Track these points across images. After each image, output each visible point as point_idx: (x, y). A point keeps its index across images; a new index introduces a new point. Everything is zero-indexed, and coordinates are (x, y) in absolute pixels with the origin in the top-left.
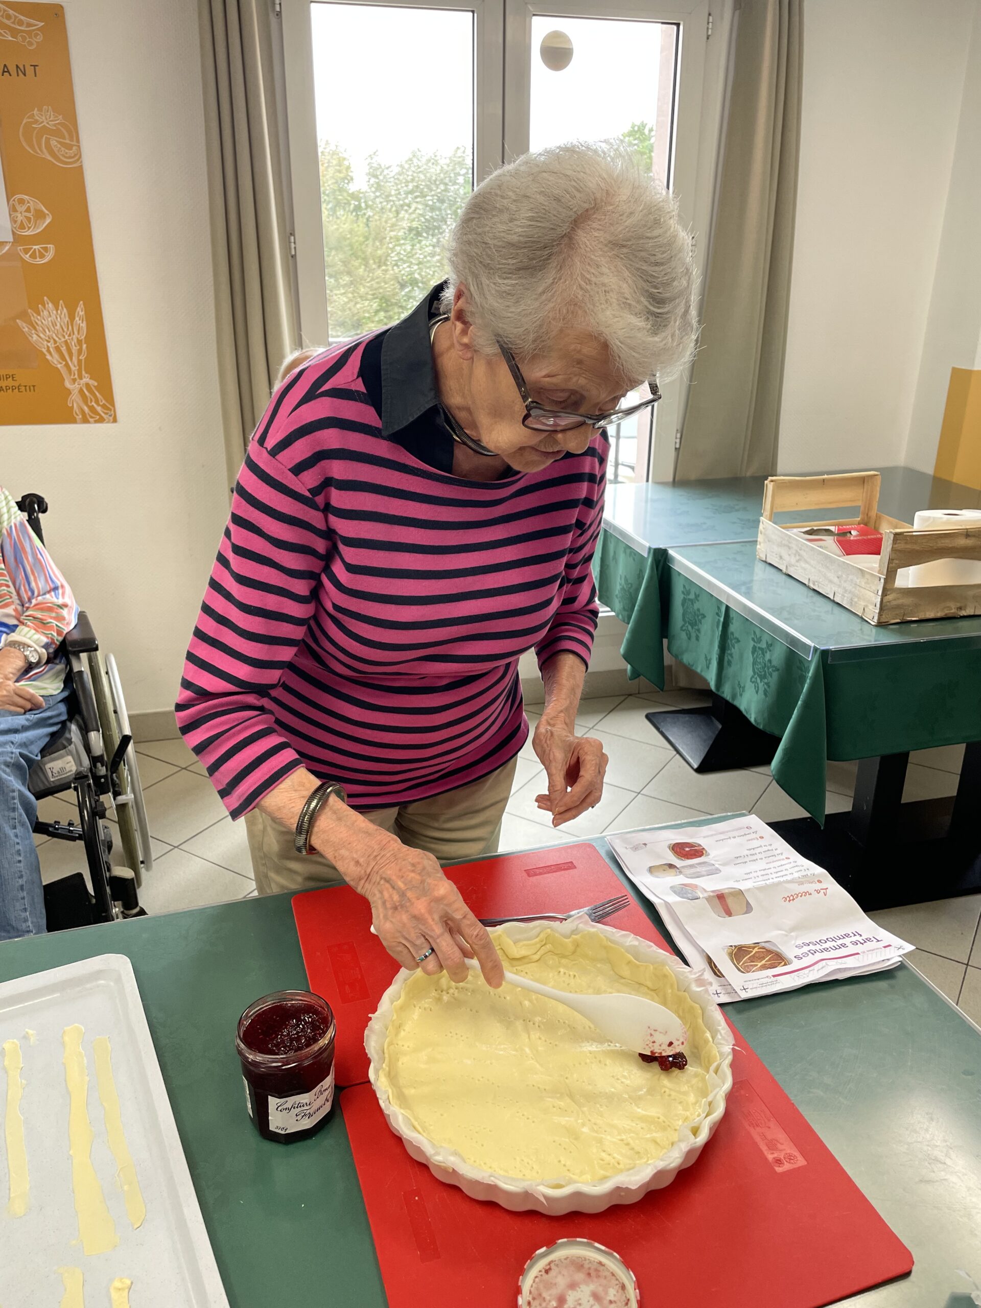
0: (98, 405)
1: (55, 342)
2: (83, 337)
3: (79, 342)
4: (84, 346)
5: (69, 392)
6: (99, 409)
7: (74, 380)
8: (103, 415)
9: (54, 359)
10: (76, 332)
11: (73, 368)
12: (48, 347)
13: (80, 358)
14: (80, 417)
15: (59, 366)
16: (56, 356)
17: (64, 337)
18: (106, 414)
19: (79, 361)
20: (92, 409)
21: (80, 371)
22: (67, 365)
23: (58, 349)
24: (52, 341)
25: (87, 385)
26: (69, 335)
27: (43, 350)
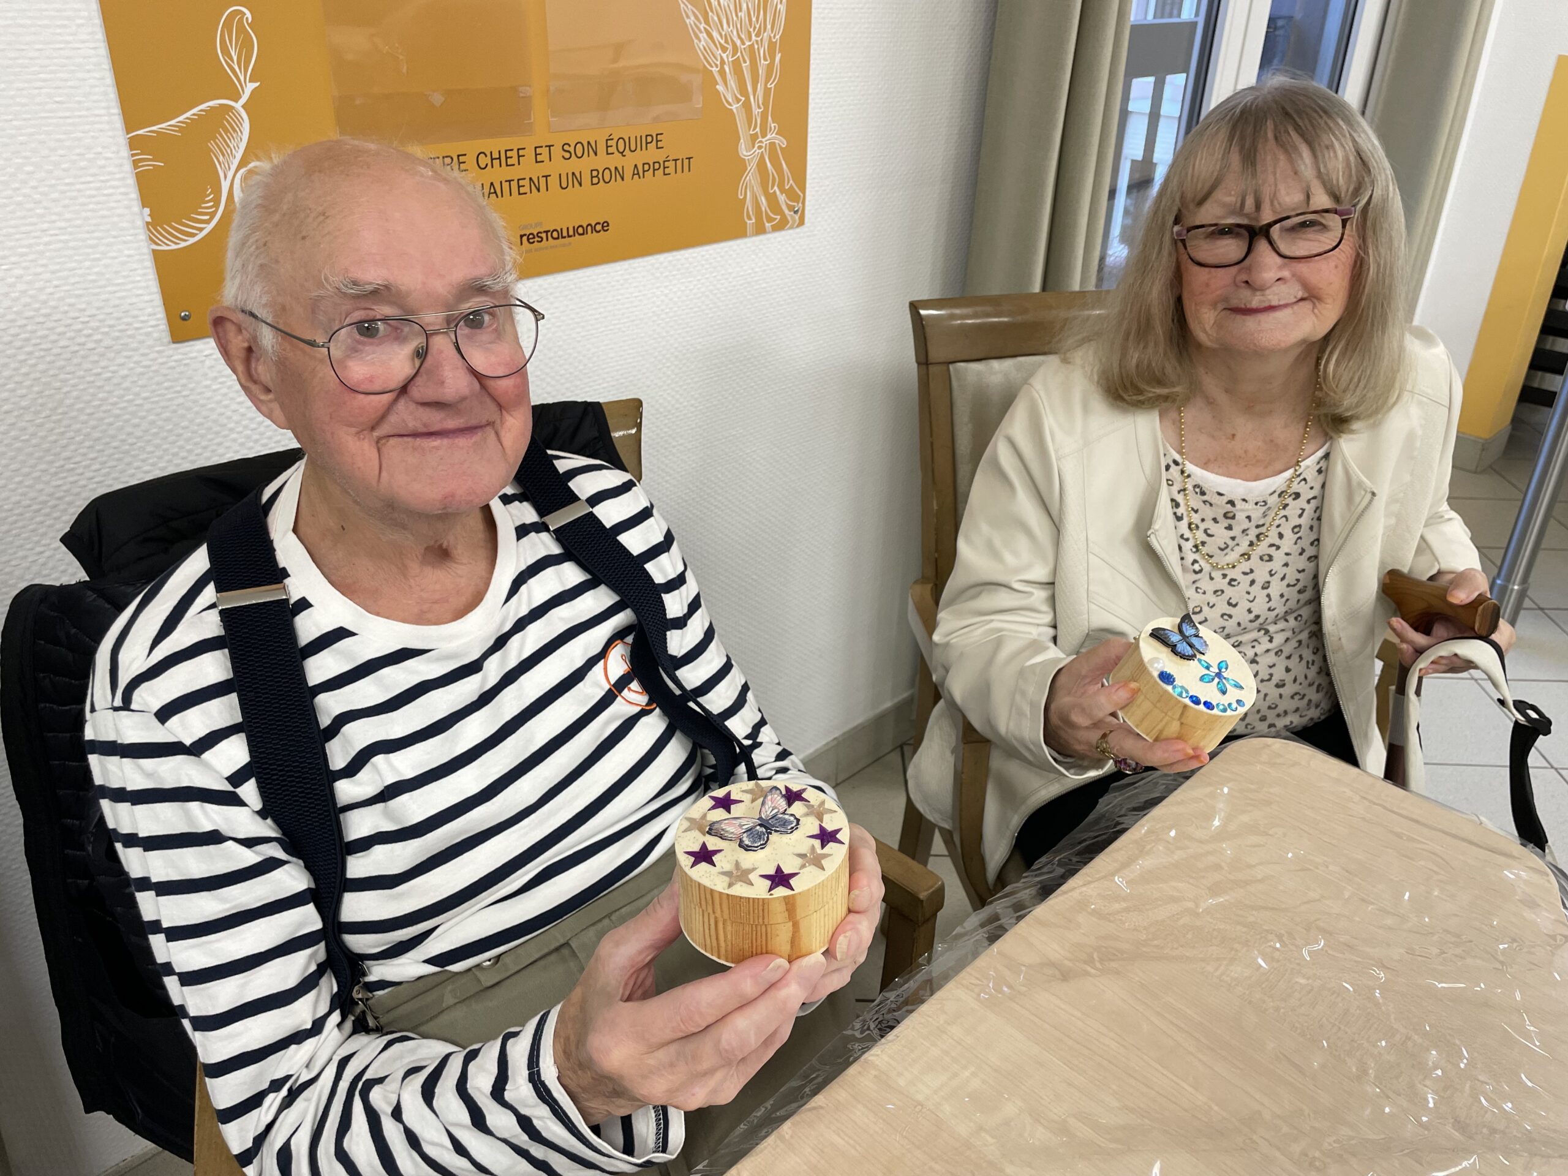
0: (782, 191)
1: (735, 49)
2: (778, 37)
3: (772, 45)
4: (778, 57)
5: (742, 165)
6: (782, 198)
7: (754, 138)
8: (786, 211)
9: (727, 90)
10: (769, 27)
11: (756, 111)
12: (723, 62)
13: (769, 86)
14: (754, 221)
15: (734, 107)
16: (732, 82)
17: (750, 39)
18: (791, 208)
19: (767, 91)
20: (772, 200)
21: (764, 116)
22: (747, 106)
23: (737, 65)
24: (730, 47)
25: (772, 145)
26: (757, 35)
27: (714, 70)
